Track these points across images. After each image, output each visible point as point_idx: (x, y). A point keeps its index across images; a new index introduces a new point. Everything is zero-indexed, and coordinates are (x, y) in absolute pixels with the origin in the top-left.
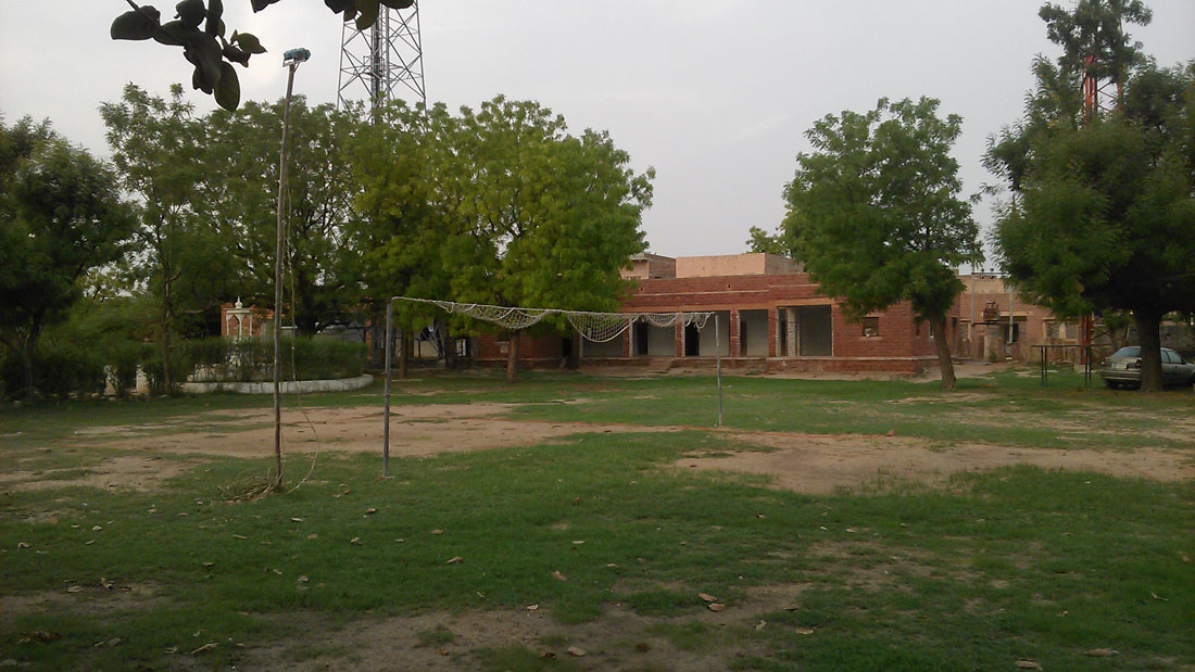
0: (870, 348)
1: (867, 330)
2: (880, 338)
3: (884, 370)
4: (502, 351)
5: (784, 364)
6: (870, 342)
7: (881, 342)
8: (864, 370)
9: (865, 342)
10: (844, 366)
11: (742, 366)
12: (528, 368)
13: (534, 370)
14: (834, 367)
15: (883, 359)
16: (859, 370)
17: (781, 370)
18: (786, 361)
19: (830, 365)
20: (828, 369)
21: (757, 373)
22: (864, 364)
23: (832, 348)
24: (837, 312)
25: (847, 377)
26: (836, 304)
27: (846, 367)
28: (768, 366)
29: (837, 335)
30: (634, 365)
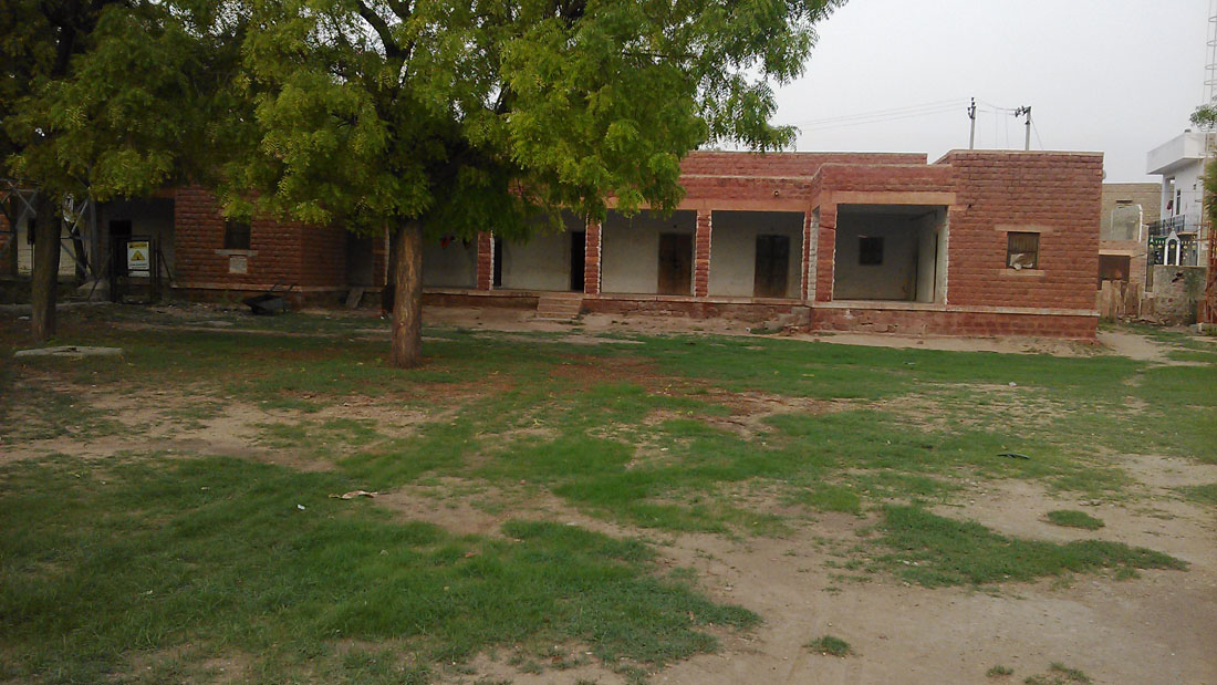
0: (1020, 292)
1: (1015, 257)
2: (1040, 273)
3: (1045, 333)
4: (232, 270)
5: (848, 316)
6: (1020, 279)
7: (1042, 280)
8: (1007, 332)
9: (1012, 279)
10: (967, 324)
11: (718, 315)
12: (295, 306)
13: (305, 311)
14: (949, 324)
15: (1045, 311)
16: (996, 332)
17: (840, 327)
18: (853, 311)
19: (940, 319)
20: (934, 327)
21: (781, 329)
22: (1007, 320)
23: (944, 290)
24: (959, 220)
25: (986, 346)
26: (959, 204)
27: (971, 325)
28: (814, 320)
29: (955, 264)
30: (500, 305)
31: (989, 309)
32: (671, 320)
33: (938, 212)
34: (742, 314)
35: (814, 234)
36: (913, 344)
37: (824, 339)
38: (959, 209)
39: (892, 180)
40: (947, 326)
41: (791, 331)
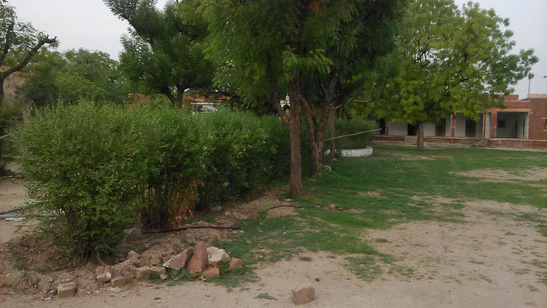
1: (546, 126)
8: (545, 147)
9: (546, 132)
11: (459, 142)
16: (542, 147)
17: (498, 145)
18: (501, 141)
19: (526, 143)
20: (524, 146)
21: (479, 146)
22: (545, 143)
23: (527, 135)
24: (531, 116)
25: (540, 150)
26: (532, 112)
27: (535, 145)
28: (489, 143)
29: (530, 128)
30: (392, 140)
31: (540, 140)
32: (444, 144)
33: (525, 114)
34: (465, 142)
35: (487, 120)
36: (519, 150)
37: (494, 148)
38: (532, 113)
39: (513, 105)
40: (528, 145)
41: (483, 147)
